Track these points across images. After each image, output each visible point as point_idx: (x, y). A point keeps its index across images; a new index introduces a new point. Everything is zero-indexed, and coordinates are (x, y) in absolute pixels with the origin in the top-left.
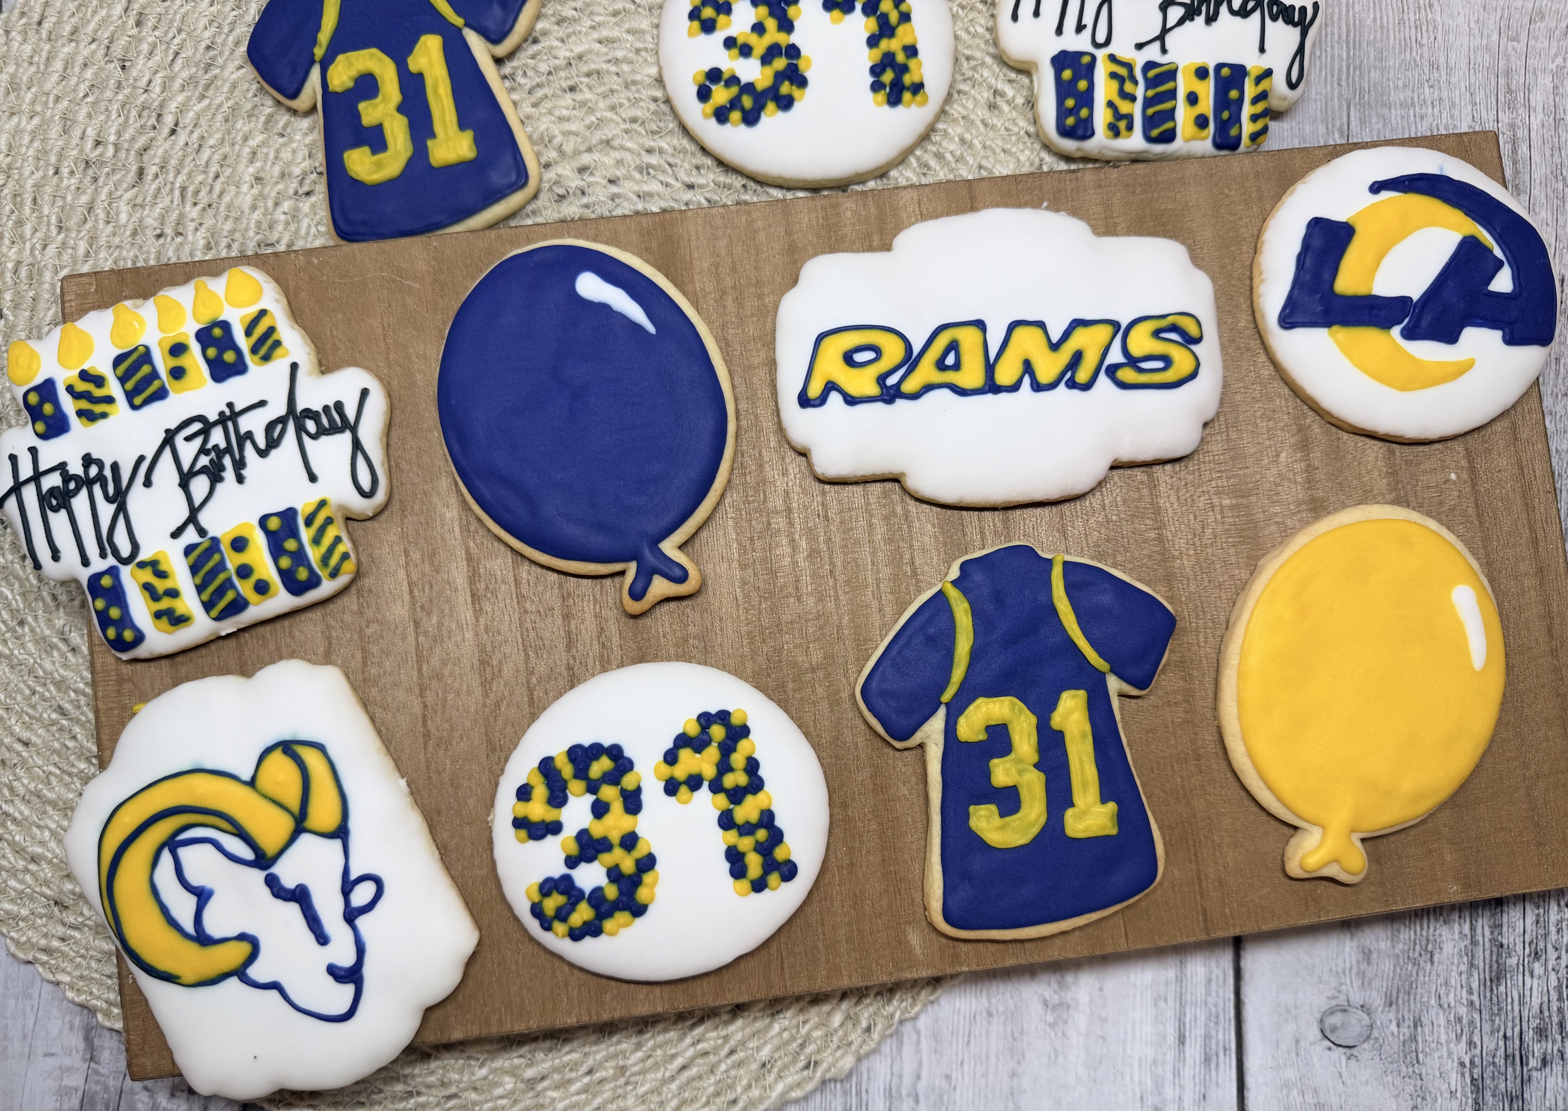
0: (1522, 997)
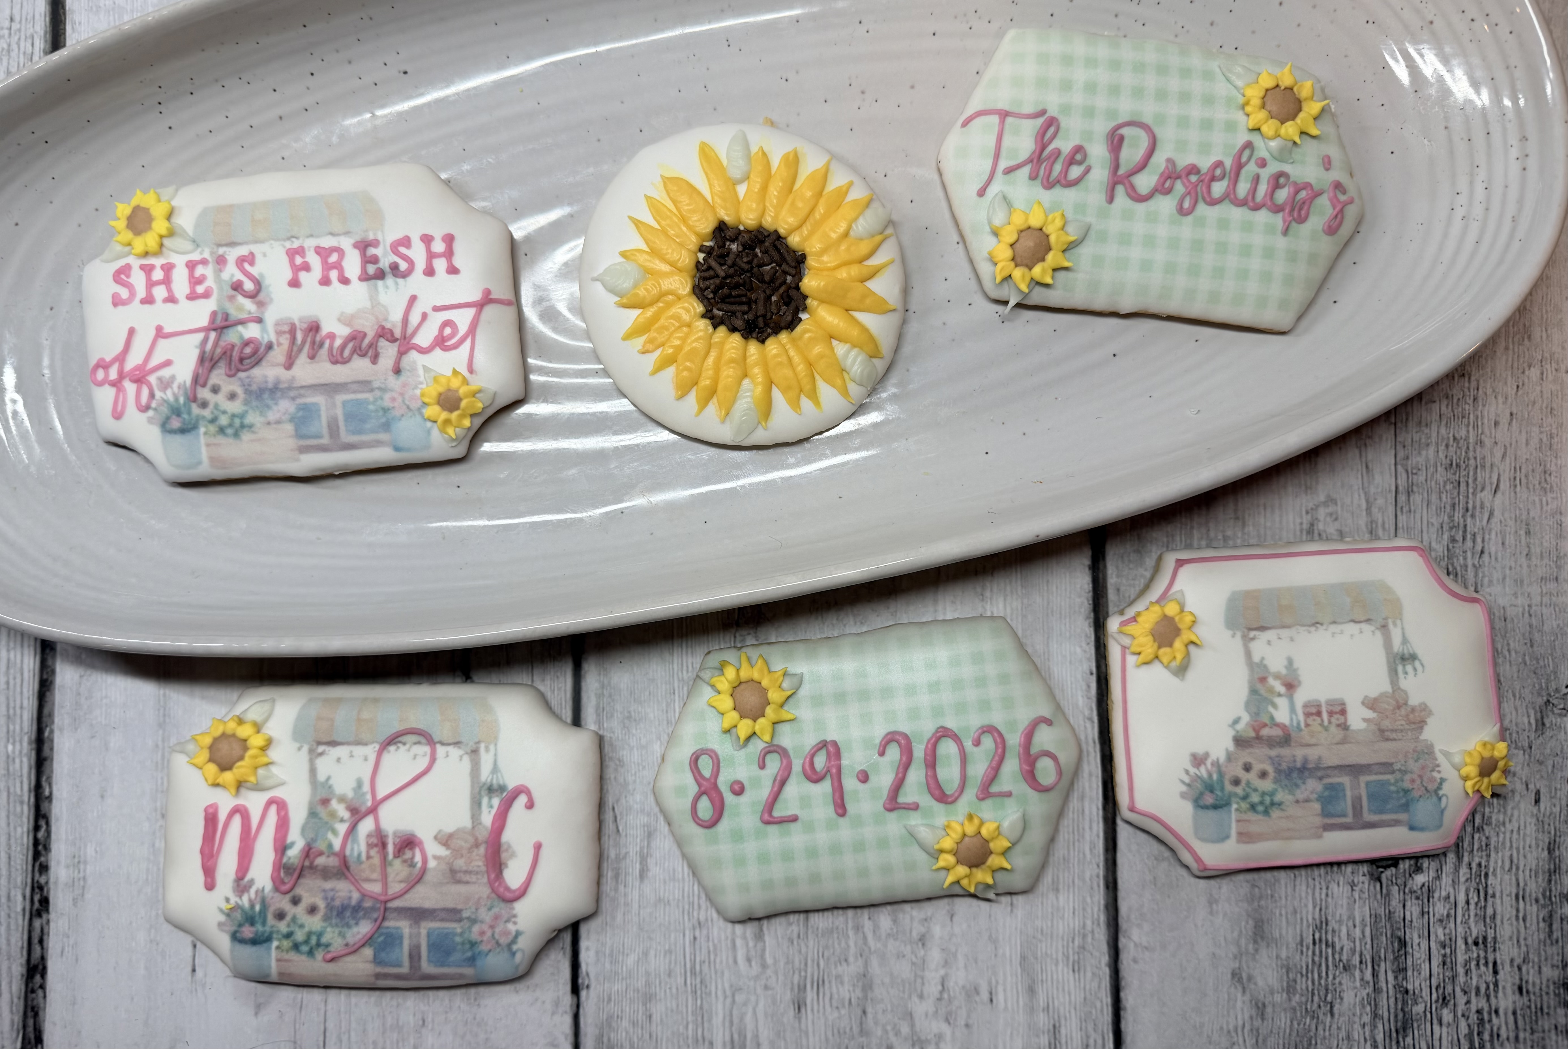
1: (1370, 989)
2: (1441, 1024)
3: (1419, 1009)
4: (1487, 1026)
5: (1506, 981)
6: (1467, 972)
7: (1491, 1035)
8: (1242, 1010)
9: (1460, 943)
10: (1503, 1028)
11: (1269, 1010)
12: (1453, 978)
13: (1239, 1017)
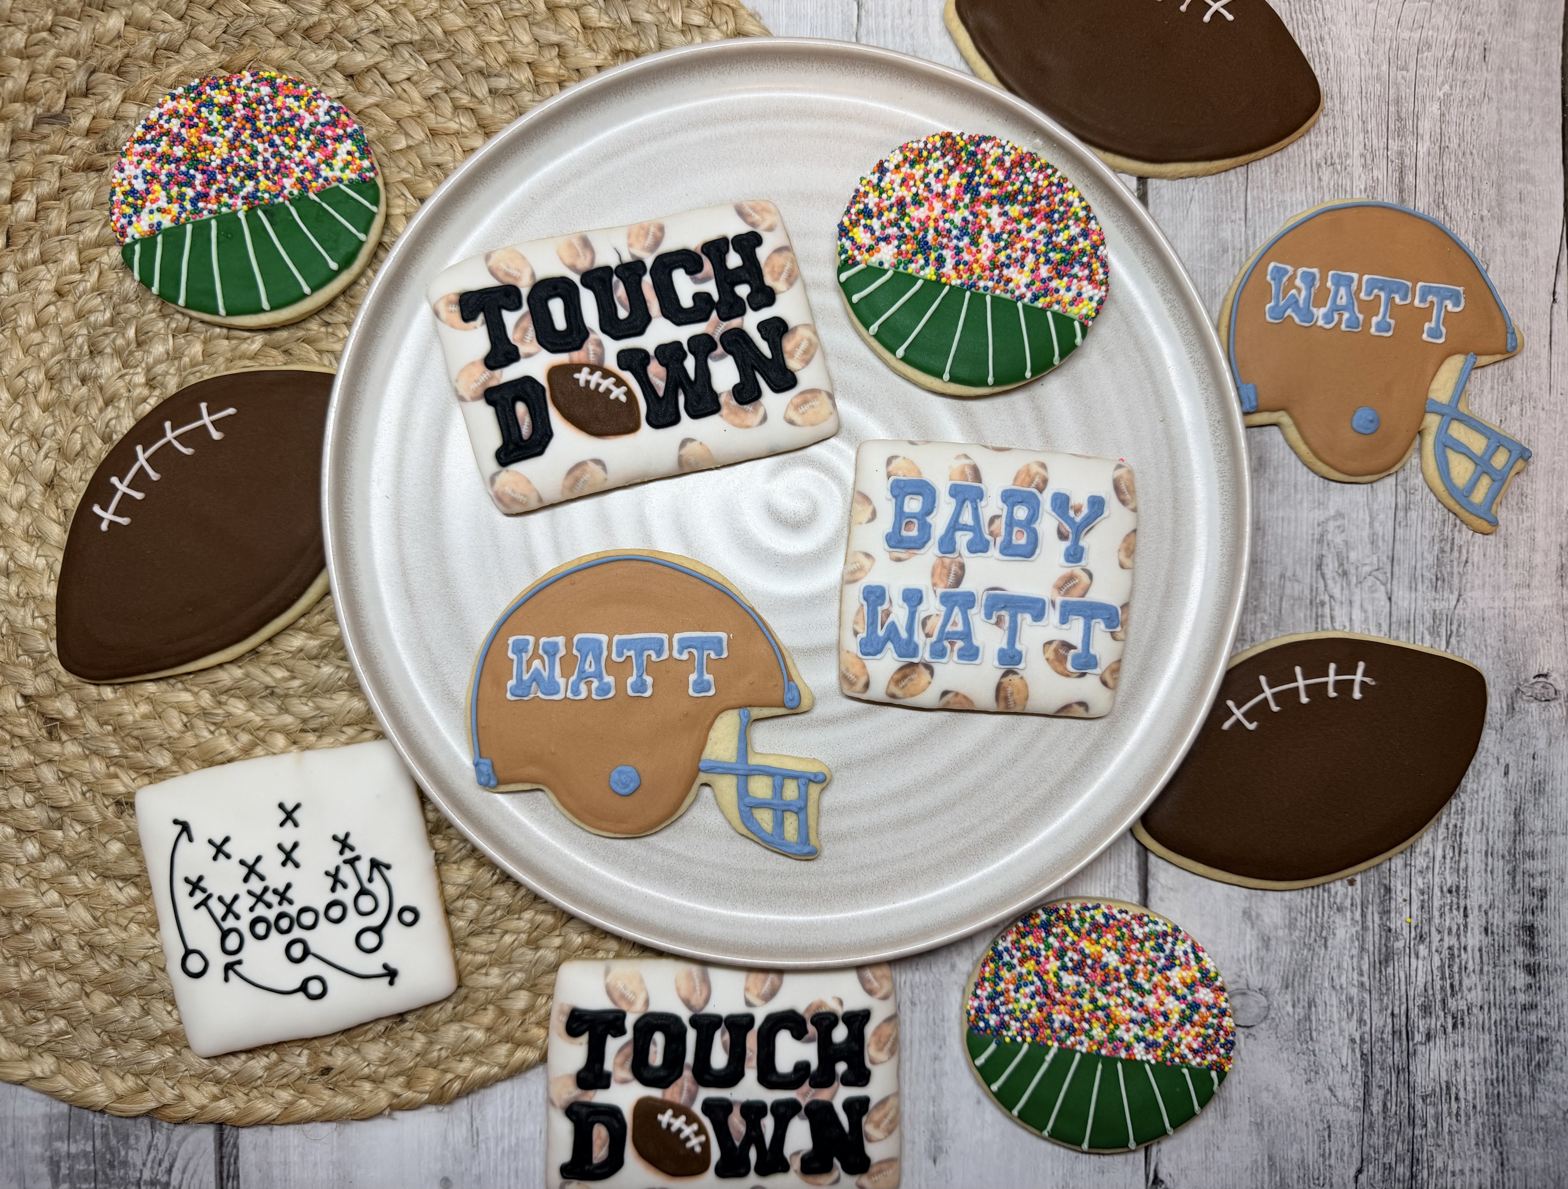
0: (1408, 977)
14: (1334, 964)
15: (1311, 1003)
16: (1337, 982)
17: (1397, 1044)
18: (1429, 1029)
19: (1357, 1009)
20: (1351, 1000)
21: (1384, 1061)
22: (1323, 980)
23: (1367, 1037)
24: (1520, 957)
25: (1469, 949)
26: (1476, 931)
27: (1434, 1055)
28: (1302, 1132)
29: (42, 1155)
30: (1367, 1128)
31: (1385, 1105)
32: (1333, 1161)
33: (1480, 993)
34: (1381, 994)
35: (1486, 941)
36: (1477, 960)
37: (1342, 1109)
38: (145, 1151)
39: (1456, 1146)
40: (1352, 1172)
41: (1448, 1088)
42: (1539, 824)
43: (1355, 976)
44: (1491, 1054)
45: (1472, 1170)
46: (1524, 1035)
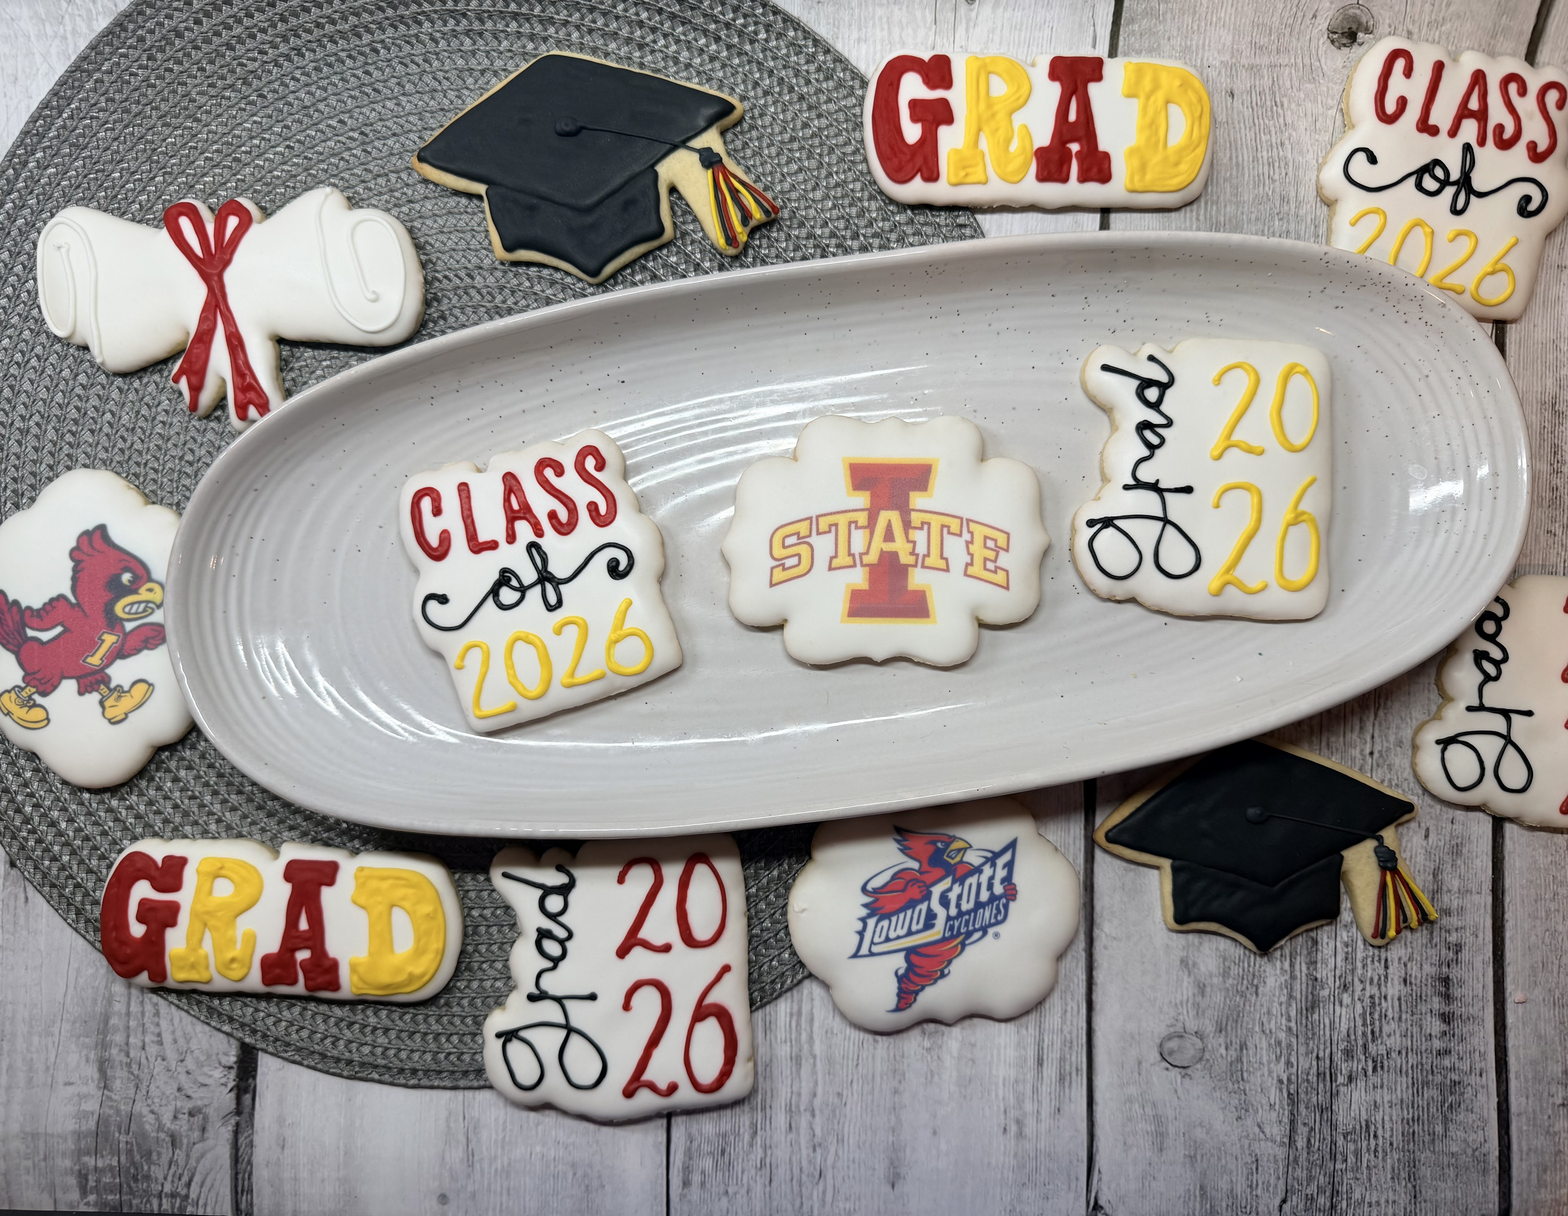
1: (1287, 977)
2: (1341, 1005)
3: (1325, 993)
4: (1378, 1008)
5: (1394, 974)
6: (1364, 966)
7: (1380, 1016)
8: (1187, 989)
9: (1360, 944)
10: (1390, 1010)
11: (1208, 989)
12: (1353, 971)
13: (1185, 992)
14: (1265, 1010)
15: (1243, 1046)
16: (1266, 1026)
17: (1321, 1085)
18: (1351, 1071)
19: (1284, 1052)
20: (1279, 1043)
21: (1309, 1100)
22: (1254, 1025)
23: (1294, 1078)
24: (1436, 1006)
25: (1389, 998)
26: (1396, 982)
27: (1356, 1096)
28: (1232, 1166)
29: (72, 1169)
30: (1292, 1162)
31: (1309, 1141)
32: (1259, 1192)
33: (1398, 1039)
34: (1308, 1038)
35: (1405, 991)
36: (1397, 1008)
37: (1270, 1144)
38: (166, 1167)
39: (1373, 1179)
40: (1277, 1202)
41: (1367, 1126)
42: (1456, 884)
43: (1284, 1021)
44: (1407, 1096)
45: (1387, 1201)
46: (1438, 1078)
